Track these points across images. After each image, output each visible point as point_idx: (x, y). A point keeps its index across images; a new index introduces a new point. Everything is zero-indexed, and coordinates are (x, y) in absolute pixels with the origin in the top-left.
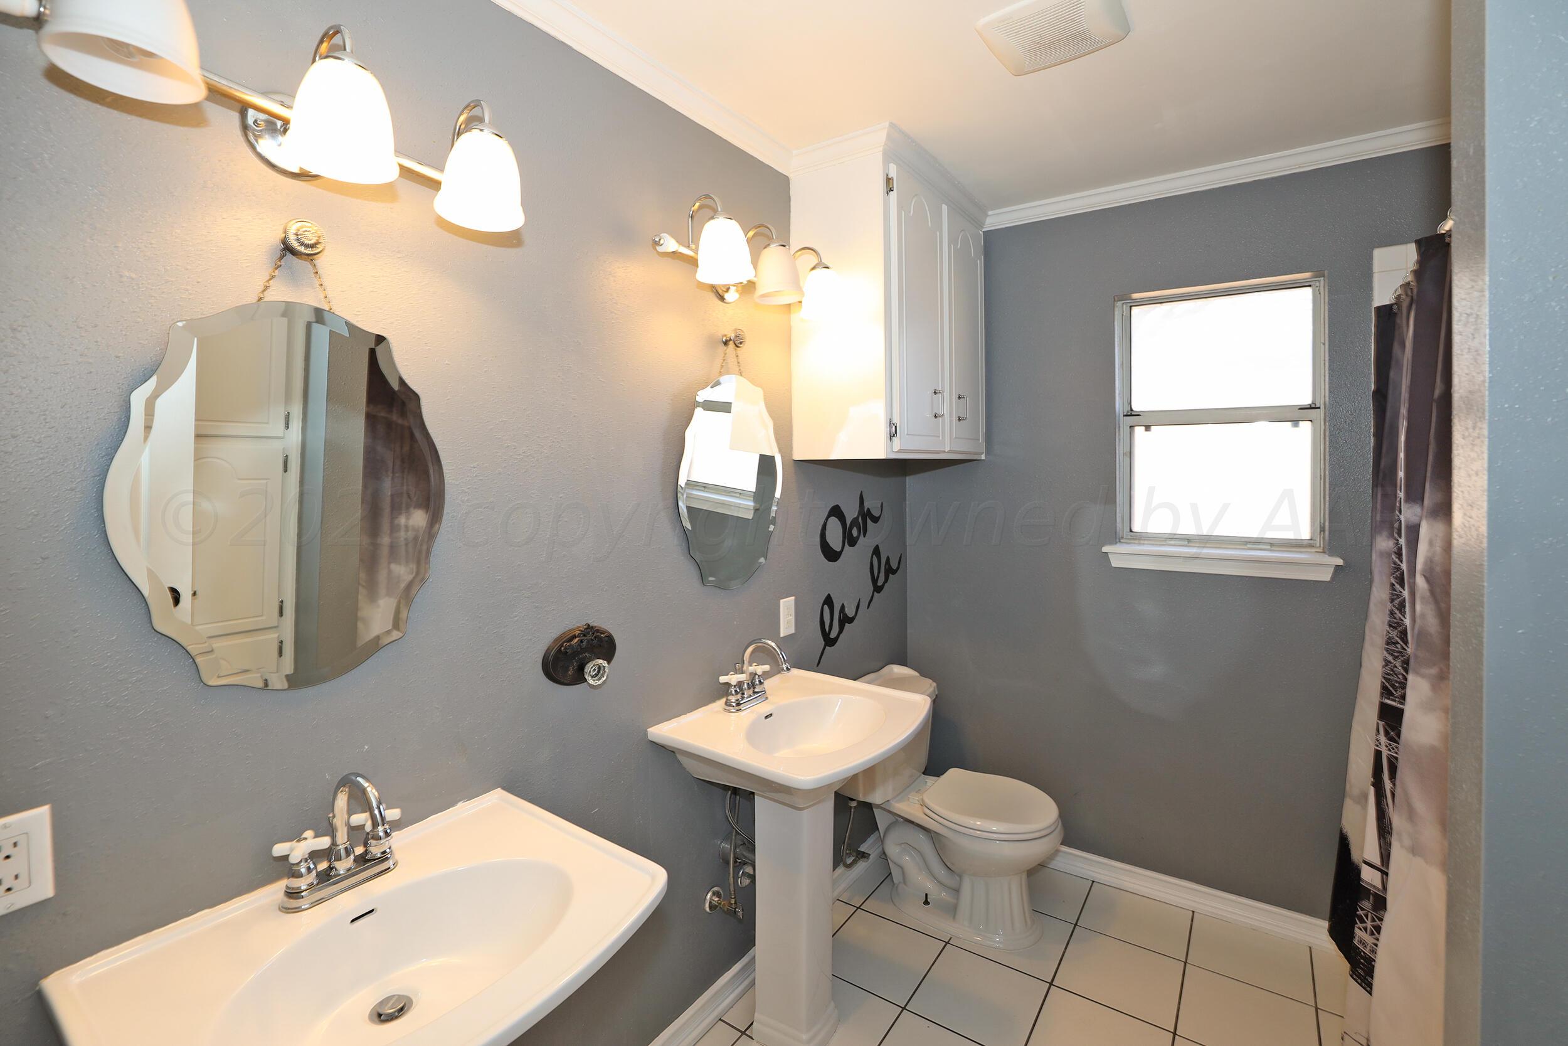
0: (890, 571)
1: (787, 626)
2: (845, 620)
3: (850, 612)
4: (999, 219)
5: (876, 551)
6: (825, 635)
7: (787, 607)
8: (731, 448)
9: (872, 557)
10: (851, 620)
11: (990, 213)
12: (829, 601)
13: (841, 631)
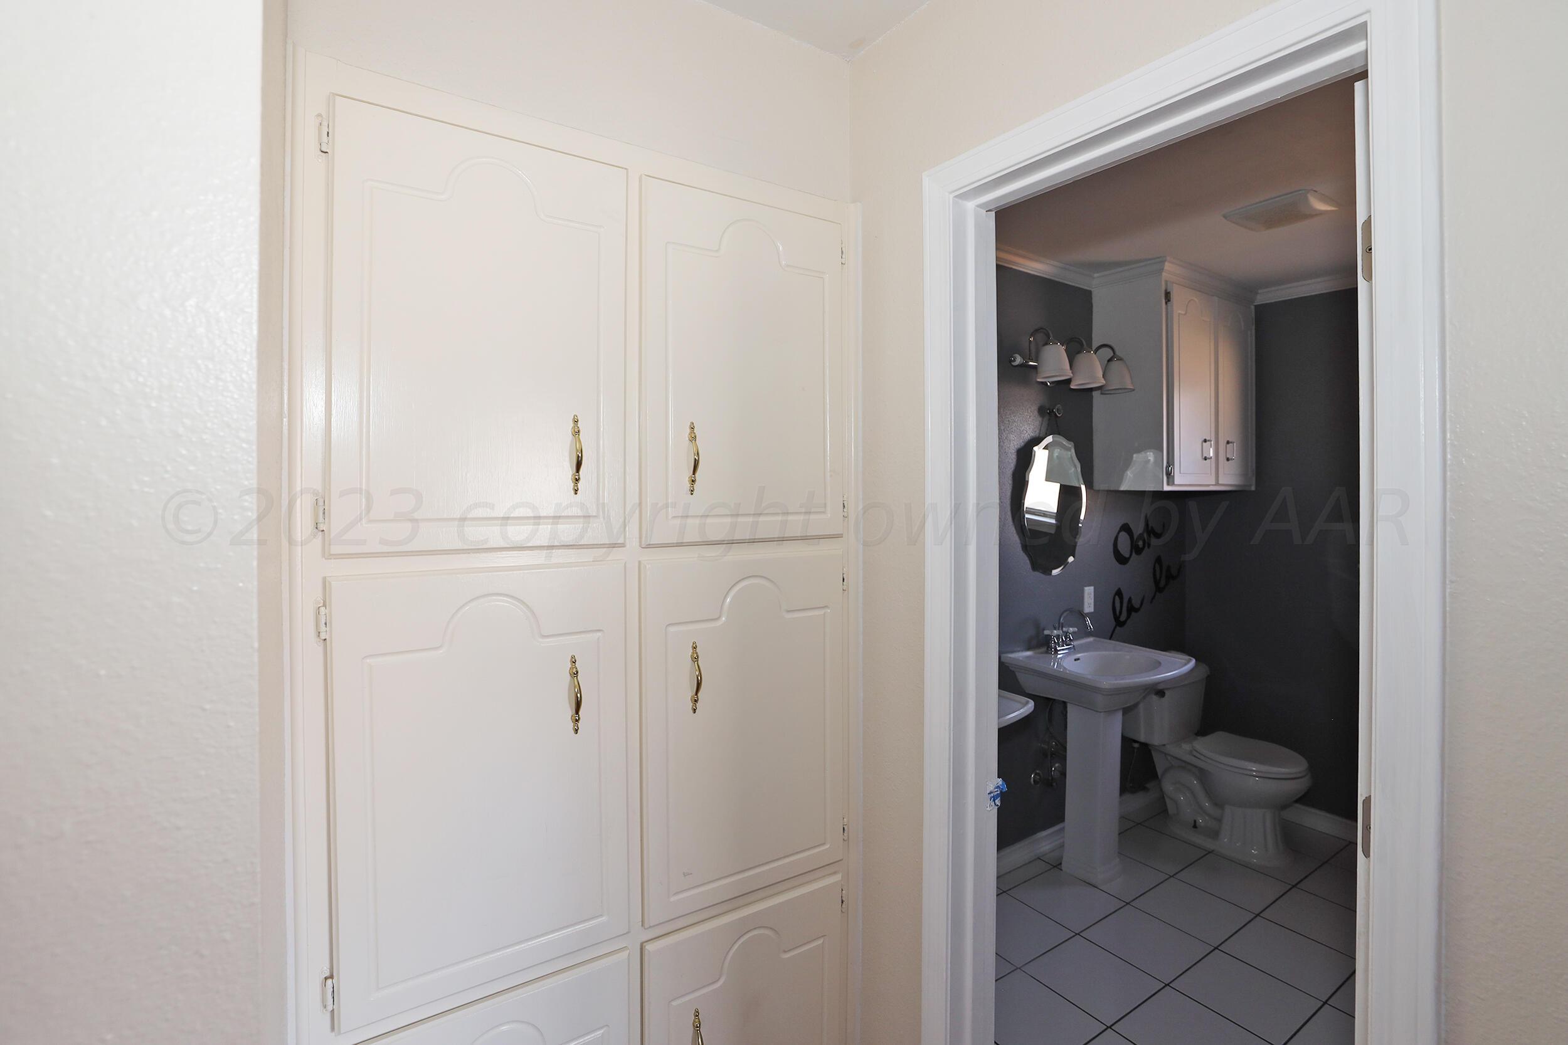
0: (1170, 577)
1: (1089, 606)
2: (1131, 609)
3: (1136, 603)
4: (1266, 297)
5: (1158, 560)
6: (1117, 618)
7: (1089, 591)
8: (1047, 480)
9: (1154, 566)
10: (1137, 610)
11: (1260, 291)
12: (1119, 593)
13: (1129, 616)
